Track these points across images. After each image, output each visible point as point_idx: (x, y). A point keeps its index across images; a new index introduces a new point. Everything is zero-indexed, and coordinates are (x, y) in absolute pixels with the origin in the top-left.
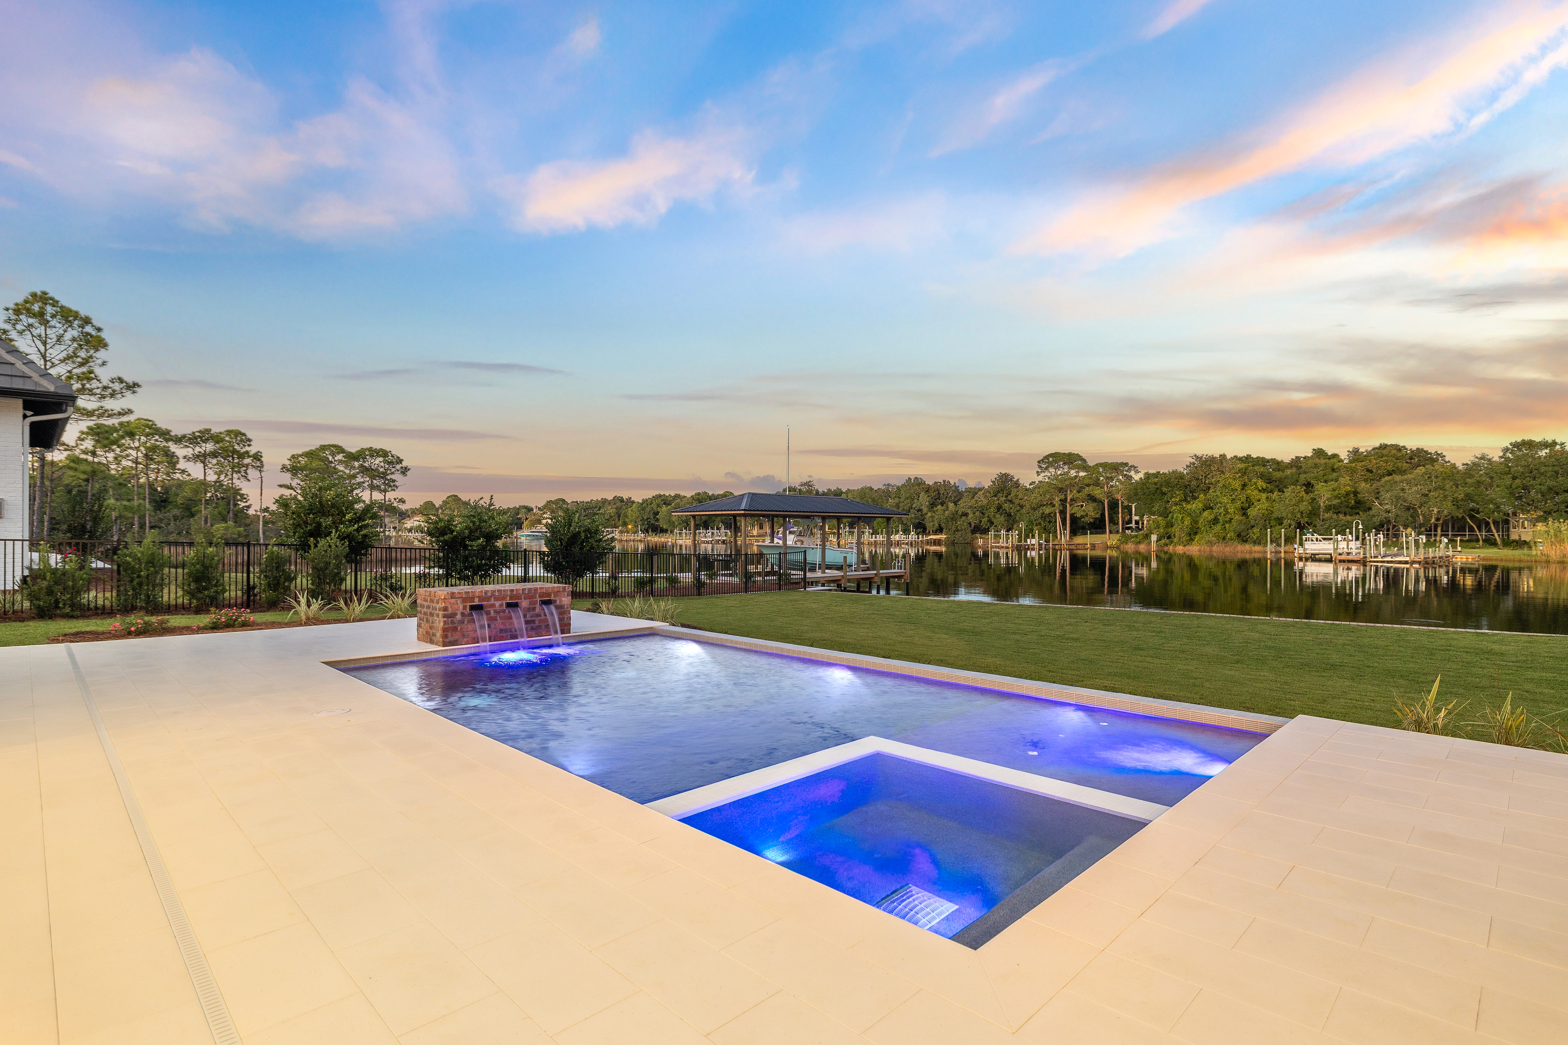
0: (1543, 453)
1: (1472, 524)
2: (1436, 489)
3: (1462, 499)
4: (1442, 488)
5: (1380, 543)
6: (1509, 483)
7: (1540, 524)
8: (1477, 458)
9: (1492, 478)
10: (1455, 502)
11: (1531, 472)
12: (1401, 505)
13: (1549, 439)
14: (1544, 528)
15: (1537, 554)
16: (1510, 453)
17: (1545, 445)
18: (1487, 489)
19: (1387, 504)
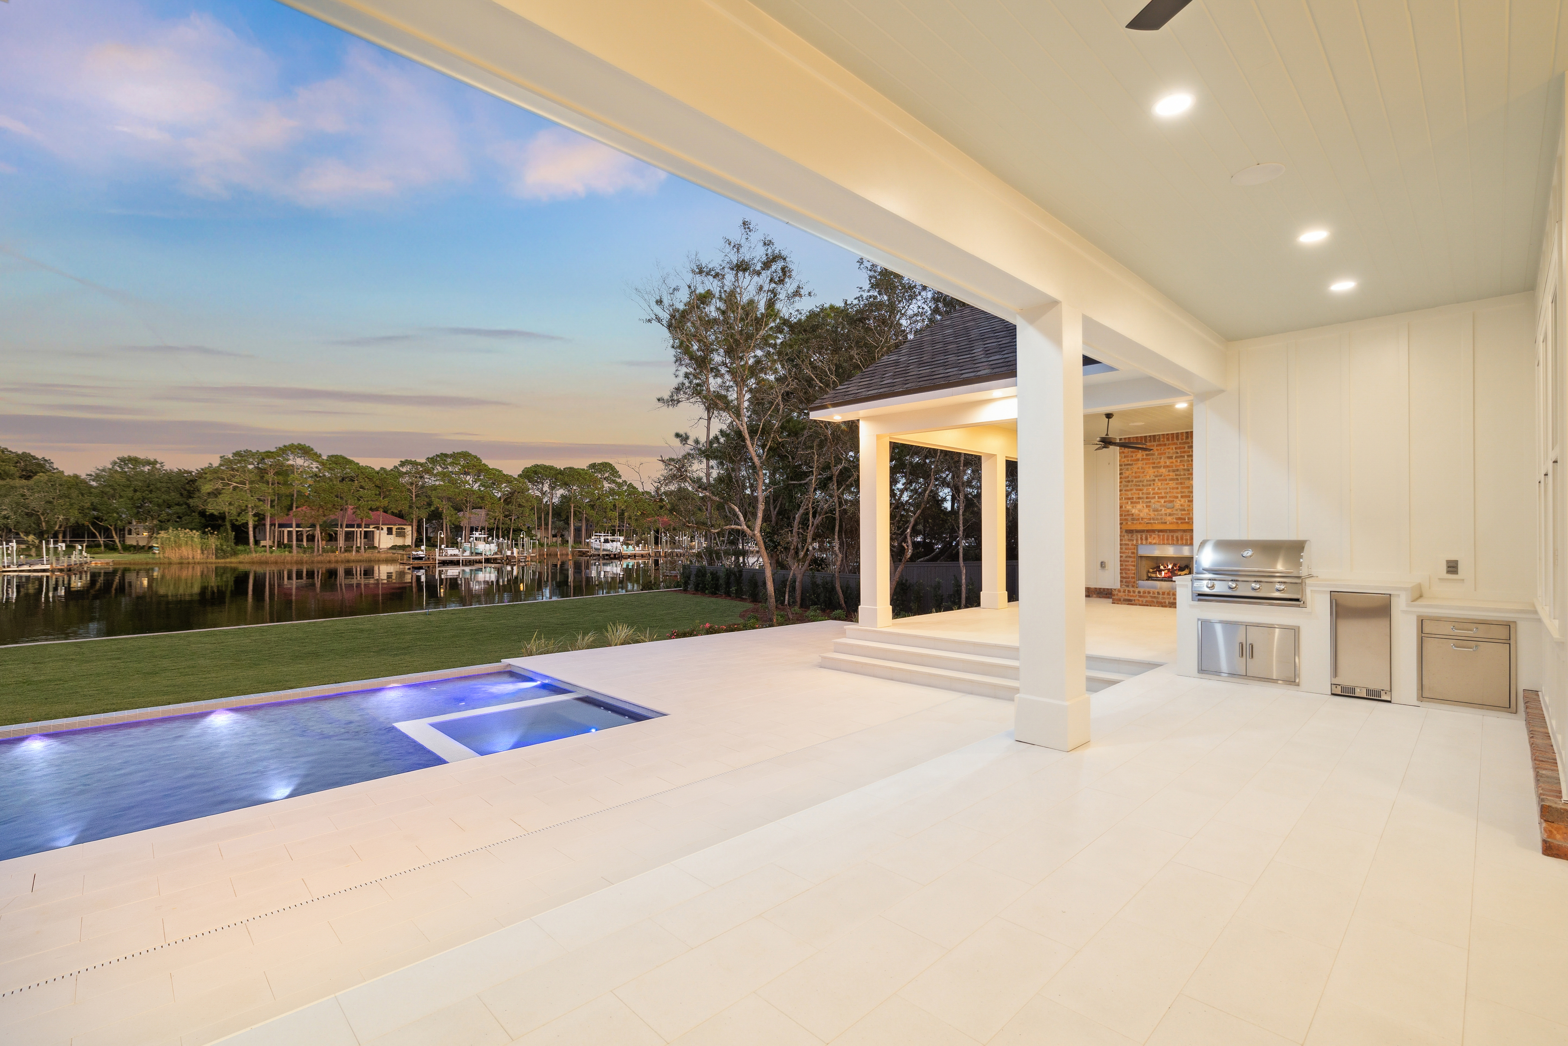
0: (146, 469)
1: (94, 531)
2: (60, 497)
3: (88, 508)
4: (68, 497)
5: (12, 551)
6: (131, 495)
7: (163, 532)
8: (98, 469)
9: (114, 490)
10: (82, 510)
11: (148, 487)
12: (22, 511)
13: (152, 458)
14: (165, 536)
15: (160, 558)
16: (118, 466)
17: (148, 463)
18: (109, 499)
19: (6, 509)
